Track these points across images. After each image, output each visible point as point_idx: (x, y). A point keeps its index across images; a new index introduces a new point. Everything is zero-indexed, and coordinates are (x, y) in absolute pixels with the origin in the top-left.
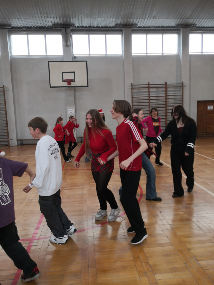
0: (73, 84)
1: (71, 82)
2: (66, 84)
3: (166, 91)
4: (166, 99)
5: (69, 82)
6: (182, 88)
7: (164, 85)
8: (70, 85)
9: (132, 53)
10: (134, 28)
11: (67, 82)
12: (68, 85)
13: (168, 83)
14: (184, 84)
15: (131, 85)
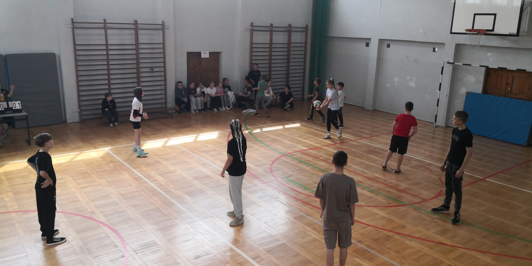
3: (137, 36)
4: (137, 49)
6: (162, 31)
7: (133, 25)
14: (166, 24)
15: (70, 22)
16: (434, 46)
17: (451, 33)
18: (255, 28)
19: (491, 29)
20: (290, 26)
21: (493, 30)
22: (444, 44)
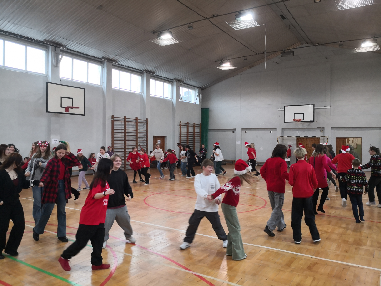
0: (71, 111)
1: (69, 109)
2: (63, 110)
3: (137, 126)
4: (137, 133)
5: (67, 109)
6: (146, 124)
7: (135, 120)
8: (68, 112)
9: (113, 86)
10: (114, 63)
11: (65, 108)
12: (66, 112)
13: (138, 119)
14: (149, 121)
15: (111, 117)
16: (270, 129)
17: (284, 122)
18: (182, 124)
19: (302, 119)
20: (194, 123)
21: (303, 120)
22: (276, 129)
